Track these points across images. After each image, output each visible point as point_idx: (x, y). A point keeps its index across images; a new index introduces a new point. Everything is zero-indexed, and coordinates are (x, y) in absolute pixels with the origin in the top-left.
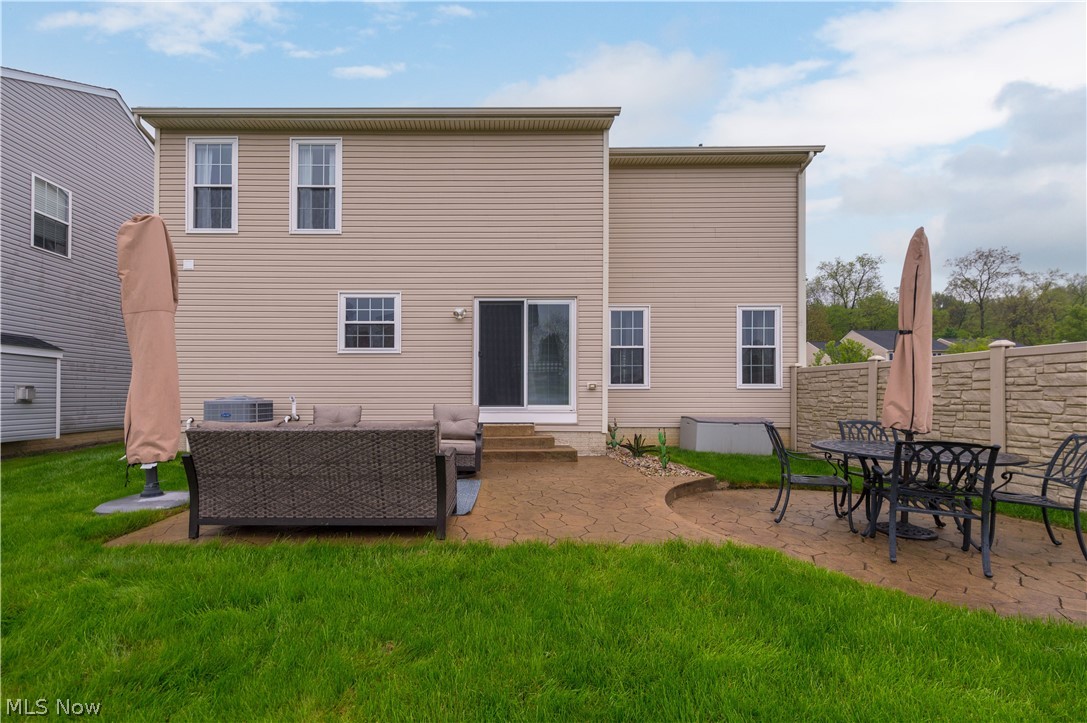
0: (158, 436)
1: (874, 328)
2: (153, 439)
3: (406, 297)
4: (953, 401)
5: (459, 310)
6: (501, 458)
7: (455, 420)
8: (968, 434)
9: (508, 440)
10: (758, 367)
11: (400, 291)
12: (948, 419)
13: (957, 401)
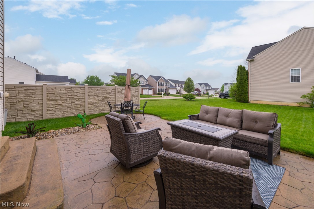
4: (75, 96)
8: (79, 104)
12: (74, 101)
13: (76, 96)
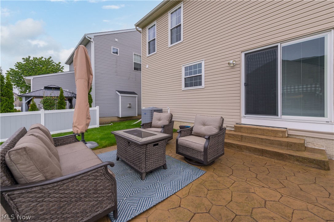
0: (77, 124)
2: (76, 125)
3: (206, 61)
5: (231, 62)
6: (250, 151)
7: (204, 125)
9: (260, 138)
11: (203, 59)
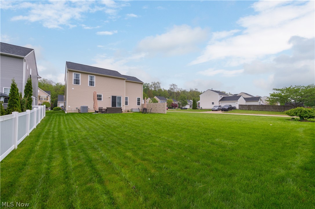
1: (160, 96)
3: (103, 95)
10: (139, 104)
